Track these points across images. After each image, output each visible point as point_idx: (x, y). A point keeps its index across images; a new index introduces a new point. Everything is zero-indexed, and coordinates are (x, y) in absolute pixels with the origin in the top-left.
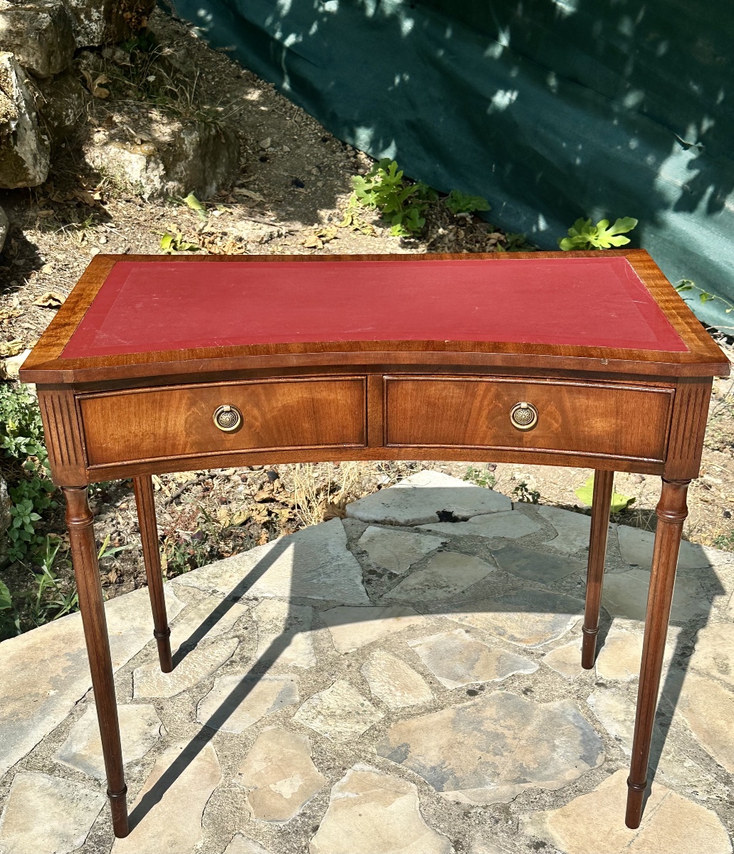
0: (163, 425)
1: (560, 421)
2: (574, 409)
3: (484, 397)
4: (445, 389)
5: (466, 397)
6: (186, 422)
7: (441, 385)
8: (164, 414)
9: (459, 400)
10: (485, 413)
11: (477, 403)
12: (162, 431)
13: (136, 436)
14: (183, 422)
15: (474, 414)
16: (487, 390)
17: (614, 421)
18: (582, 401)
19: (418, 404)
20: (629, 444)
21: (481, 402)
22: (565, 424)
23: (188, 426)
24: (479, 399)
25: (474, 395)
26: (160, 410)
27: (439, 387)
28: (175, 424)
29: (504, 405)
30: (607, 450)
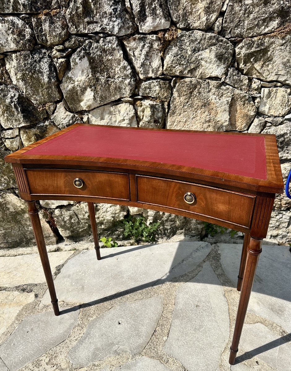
0: (56, 183)
1: (205, 202)
2: (210, 198)
3: (174, 188)
4: (159, 183)
5: (167, 187)
6: (64, 183)
7: (157, 181)
8: (56, 179)
9: (164, 188)
10: (174, 194)
11: (171, 190)
12: (56, 185)
13: (46, 185)
14: (63, 182)
15: (170, 194)
16: (175, 185)
17: (228, 207)
18: (214, 196)
19: (149, 187)
20: (234, 218)
21: (173, 190)
22: (207, 204)
23: (65, 184)
24: (172, 188)
25: (170, 187)
26: (54, 177)
27: (156, 181)
28: (60, 183)
29: (182, 192)
30: (225, 218)
